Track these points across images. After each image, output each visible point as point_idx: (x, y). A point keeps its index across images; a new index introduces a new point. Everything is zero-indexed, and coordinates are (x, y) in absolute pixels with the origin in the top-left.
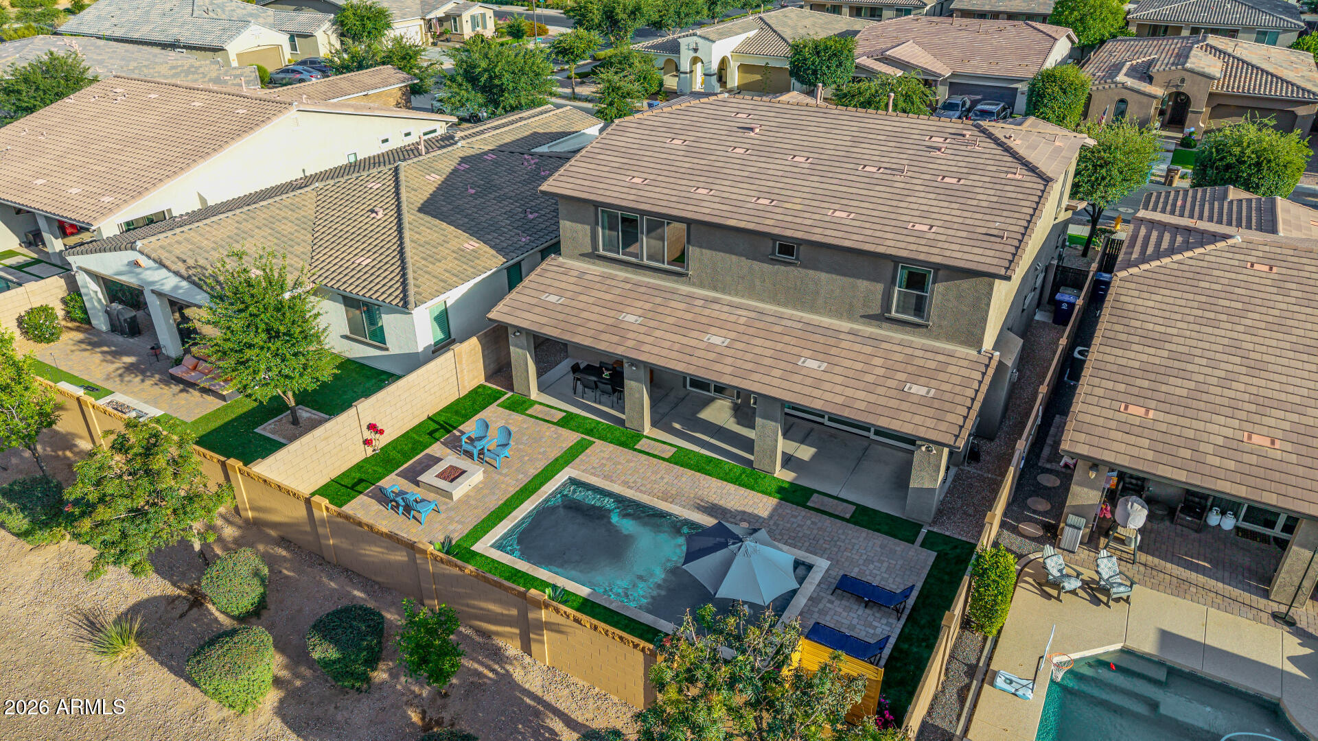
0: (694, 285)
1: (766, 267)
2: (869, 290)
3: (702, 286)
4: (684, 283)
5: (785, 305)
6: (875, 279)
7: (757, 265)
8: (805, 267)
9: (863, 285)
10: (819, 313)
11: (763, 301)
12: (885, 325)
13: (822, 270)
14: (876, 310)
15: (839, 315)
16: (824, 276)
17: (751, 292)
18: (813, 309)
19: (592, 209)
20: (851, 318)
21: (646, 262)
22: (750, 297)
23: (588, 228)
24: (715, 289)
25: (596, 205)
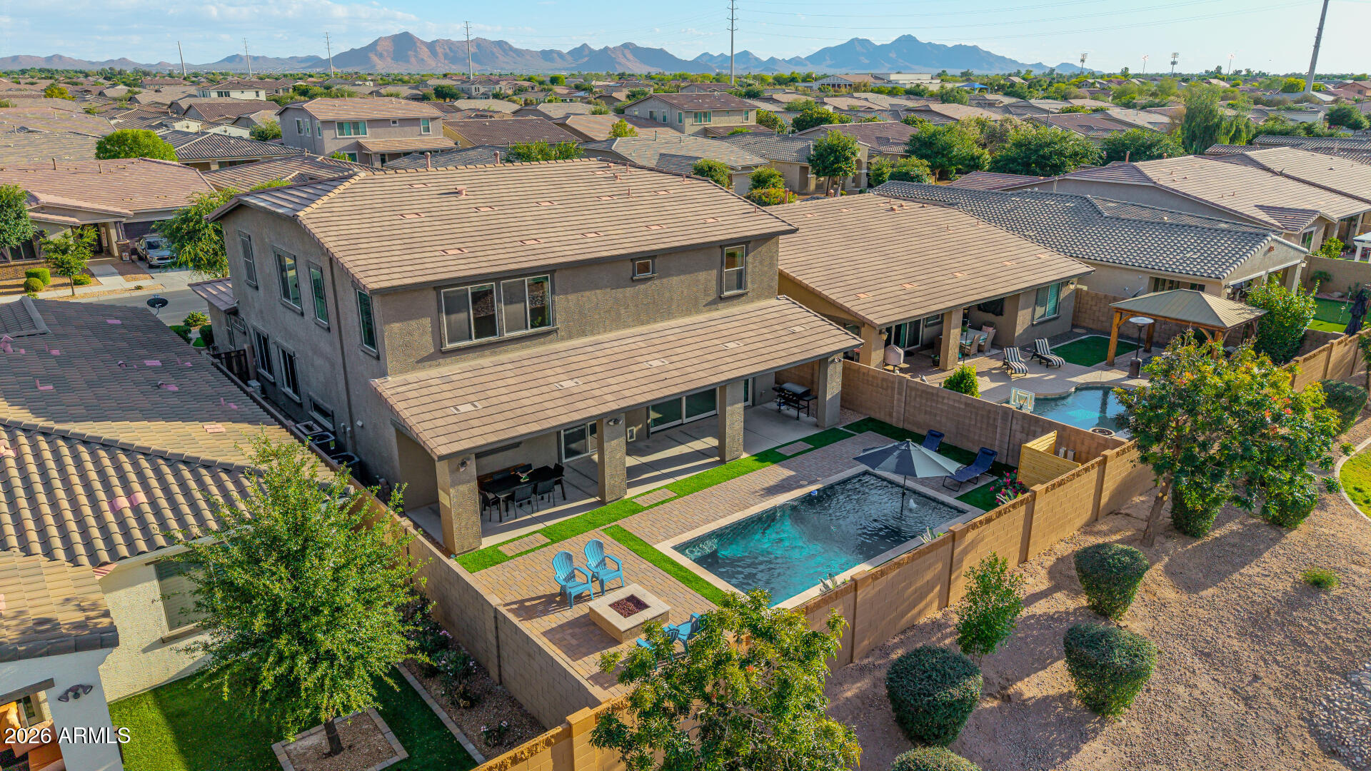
0: (563, 339)
1: (629, 291)
2: (707, 278)
3: (570, 337)
4: (551, 342)
5: (648, 323)
6: (711, 269)
7: (619, 293)
8: (660, 277)
9: (702, 276)
10: (674, 317)
11: (629, 327)
12: (720, 305)
13: (673, 275)
14: (713, 296)
15: (688, 313)
16: (675, 280)
17: (618, 323)
18: (670, 315)
19: (432, 294)
20: (698, 312)
21: (507, 335)
22: (618, 329)
23: (427, 322)
24: (583, 333)
25: (437, 286)
